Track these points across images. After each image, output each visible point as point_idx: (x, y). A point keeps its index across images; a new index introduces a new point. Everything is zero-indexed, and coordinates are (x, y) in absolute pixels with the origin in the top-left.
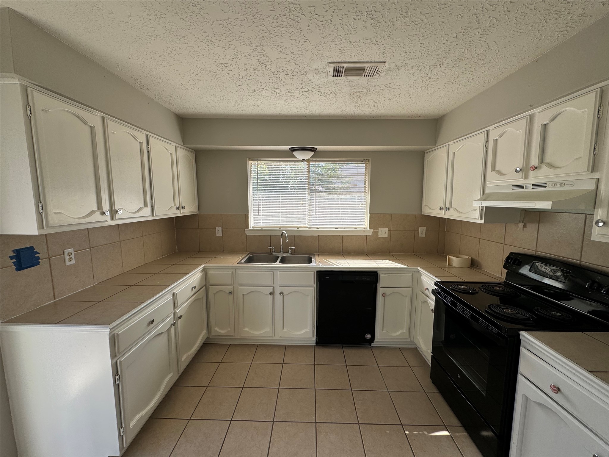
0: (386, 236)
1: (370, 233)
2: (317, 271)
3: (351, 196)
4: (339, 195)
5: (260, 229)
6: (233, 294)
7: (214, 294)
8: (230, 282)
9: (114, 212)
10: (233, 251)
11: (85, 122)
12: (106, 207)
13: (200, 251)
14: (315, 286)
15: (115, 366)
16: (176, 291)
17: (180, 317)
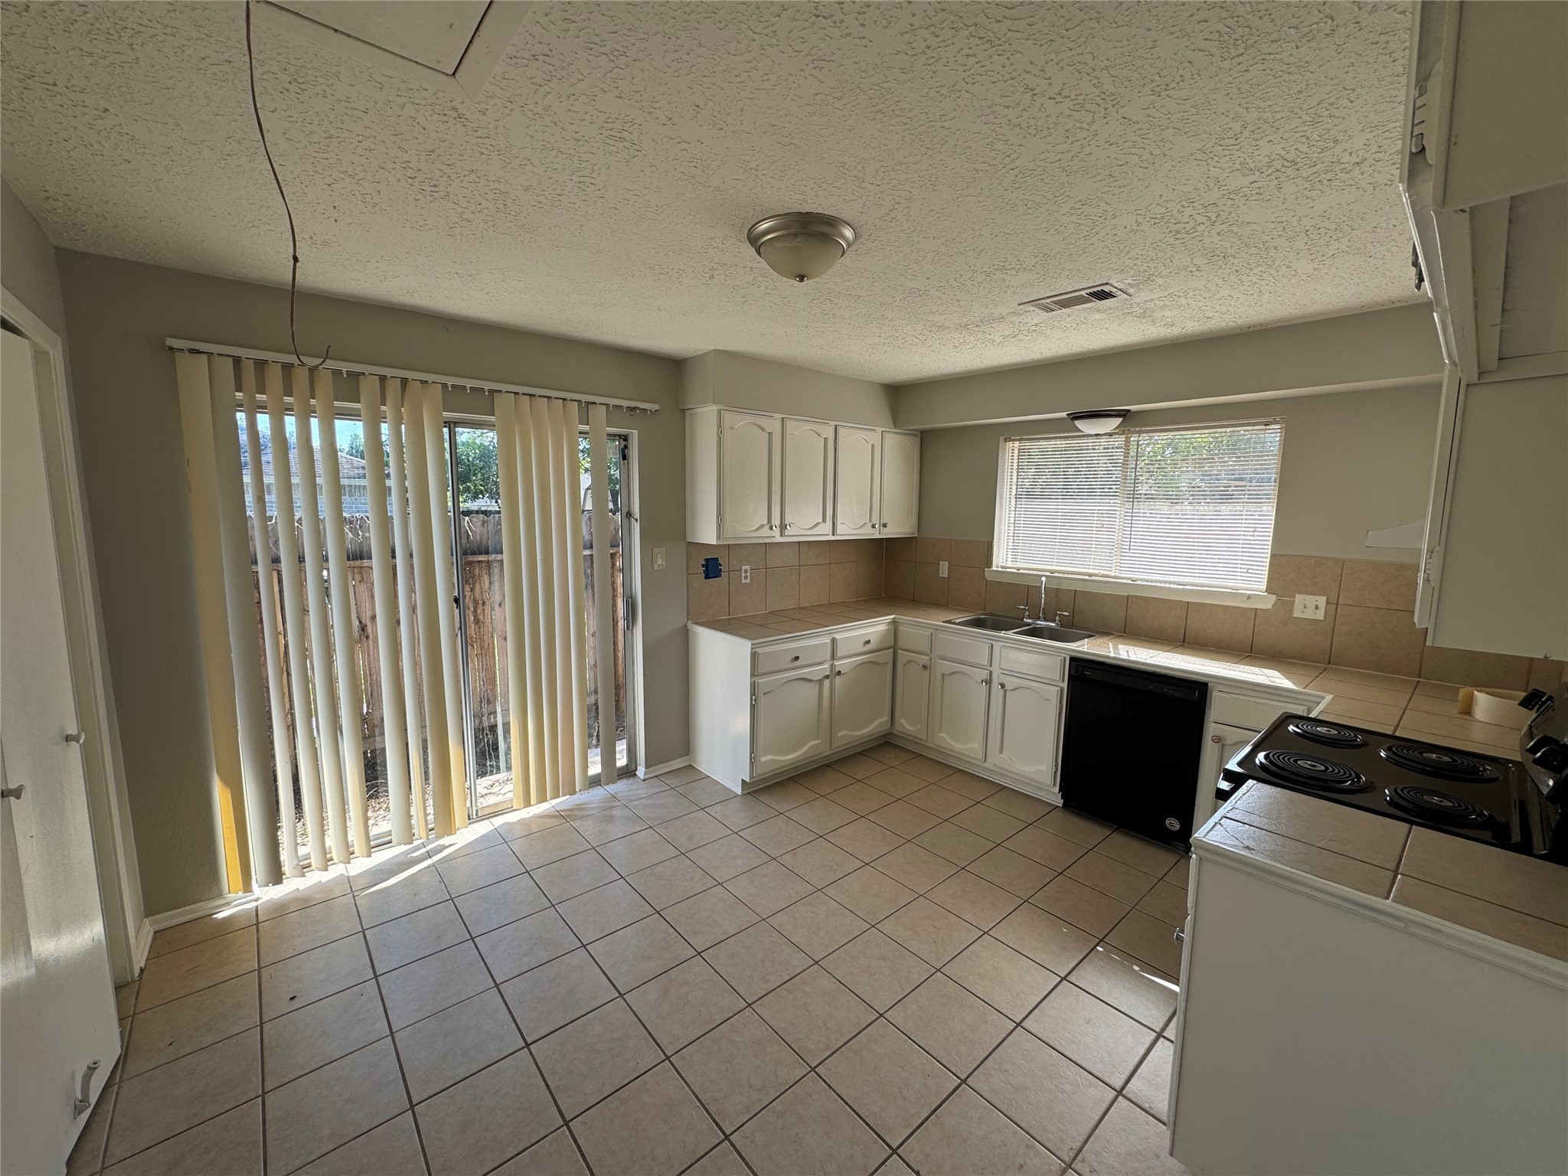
0: (1320, 615)
1: (1269, 603)
2: (1070, 658)
3: (1231, 511)
4: (1197, 508)
5: (1015, 571)
6: (928, 670)
7: (904, 664)
8: (927, 650)
9: (783, 527)
10: (960, 606)
11: (763, 430)
12: (776, 521)
13: (913, 600)
14: (1065, 685)
15: (753, 684)
16: (838, 636)
17: (839, 673)
